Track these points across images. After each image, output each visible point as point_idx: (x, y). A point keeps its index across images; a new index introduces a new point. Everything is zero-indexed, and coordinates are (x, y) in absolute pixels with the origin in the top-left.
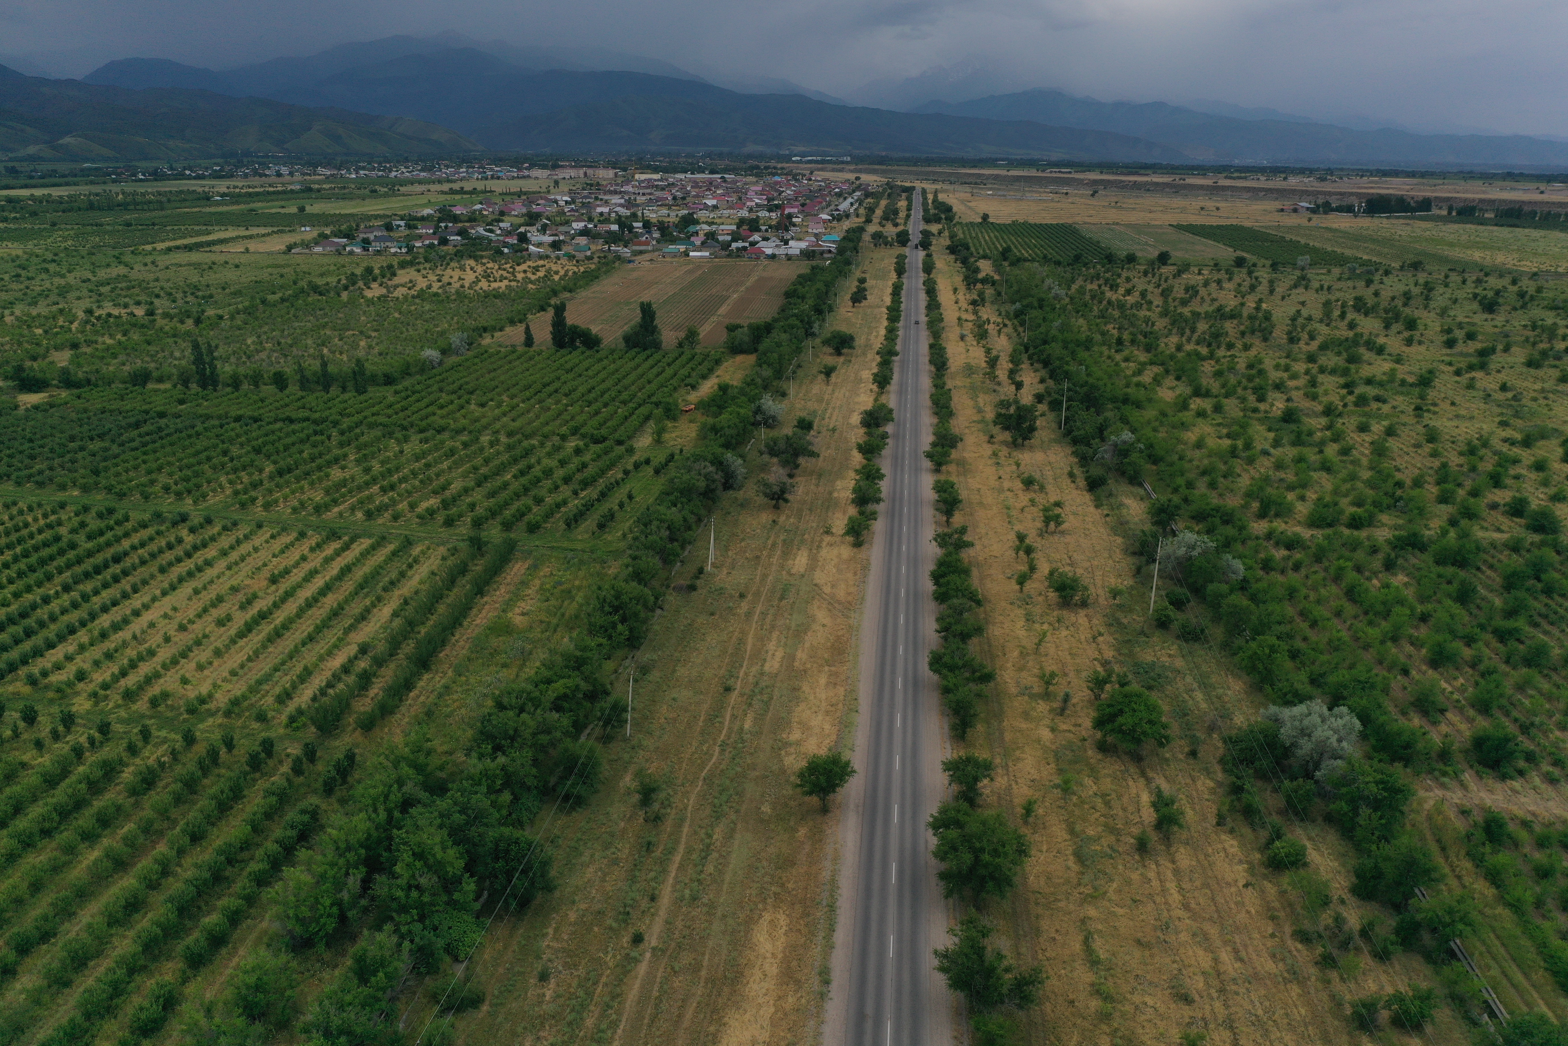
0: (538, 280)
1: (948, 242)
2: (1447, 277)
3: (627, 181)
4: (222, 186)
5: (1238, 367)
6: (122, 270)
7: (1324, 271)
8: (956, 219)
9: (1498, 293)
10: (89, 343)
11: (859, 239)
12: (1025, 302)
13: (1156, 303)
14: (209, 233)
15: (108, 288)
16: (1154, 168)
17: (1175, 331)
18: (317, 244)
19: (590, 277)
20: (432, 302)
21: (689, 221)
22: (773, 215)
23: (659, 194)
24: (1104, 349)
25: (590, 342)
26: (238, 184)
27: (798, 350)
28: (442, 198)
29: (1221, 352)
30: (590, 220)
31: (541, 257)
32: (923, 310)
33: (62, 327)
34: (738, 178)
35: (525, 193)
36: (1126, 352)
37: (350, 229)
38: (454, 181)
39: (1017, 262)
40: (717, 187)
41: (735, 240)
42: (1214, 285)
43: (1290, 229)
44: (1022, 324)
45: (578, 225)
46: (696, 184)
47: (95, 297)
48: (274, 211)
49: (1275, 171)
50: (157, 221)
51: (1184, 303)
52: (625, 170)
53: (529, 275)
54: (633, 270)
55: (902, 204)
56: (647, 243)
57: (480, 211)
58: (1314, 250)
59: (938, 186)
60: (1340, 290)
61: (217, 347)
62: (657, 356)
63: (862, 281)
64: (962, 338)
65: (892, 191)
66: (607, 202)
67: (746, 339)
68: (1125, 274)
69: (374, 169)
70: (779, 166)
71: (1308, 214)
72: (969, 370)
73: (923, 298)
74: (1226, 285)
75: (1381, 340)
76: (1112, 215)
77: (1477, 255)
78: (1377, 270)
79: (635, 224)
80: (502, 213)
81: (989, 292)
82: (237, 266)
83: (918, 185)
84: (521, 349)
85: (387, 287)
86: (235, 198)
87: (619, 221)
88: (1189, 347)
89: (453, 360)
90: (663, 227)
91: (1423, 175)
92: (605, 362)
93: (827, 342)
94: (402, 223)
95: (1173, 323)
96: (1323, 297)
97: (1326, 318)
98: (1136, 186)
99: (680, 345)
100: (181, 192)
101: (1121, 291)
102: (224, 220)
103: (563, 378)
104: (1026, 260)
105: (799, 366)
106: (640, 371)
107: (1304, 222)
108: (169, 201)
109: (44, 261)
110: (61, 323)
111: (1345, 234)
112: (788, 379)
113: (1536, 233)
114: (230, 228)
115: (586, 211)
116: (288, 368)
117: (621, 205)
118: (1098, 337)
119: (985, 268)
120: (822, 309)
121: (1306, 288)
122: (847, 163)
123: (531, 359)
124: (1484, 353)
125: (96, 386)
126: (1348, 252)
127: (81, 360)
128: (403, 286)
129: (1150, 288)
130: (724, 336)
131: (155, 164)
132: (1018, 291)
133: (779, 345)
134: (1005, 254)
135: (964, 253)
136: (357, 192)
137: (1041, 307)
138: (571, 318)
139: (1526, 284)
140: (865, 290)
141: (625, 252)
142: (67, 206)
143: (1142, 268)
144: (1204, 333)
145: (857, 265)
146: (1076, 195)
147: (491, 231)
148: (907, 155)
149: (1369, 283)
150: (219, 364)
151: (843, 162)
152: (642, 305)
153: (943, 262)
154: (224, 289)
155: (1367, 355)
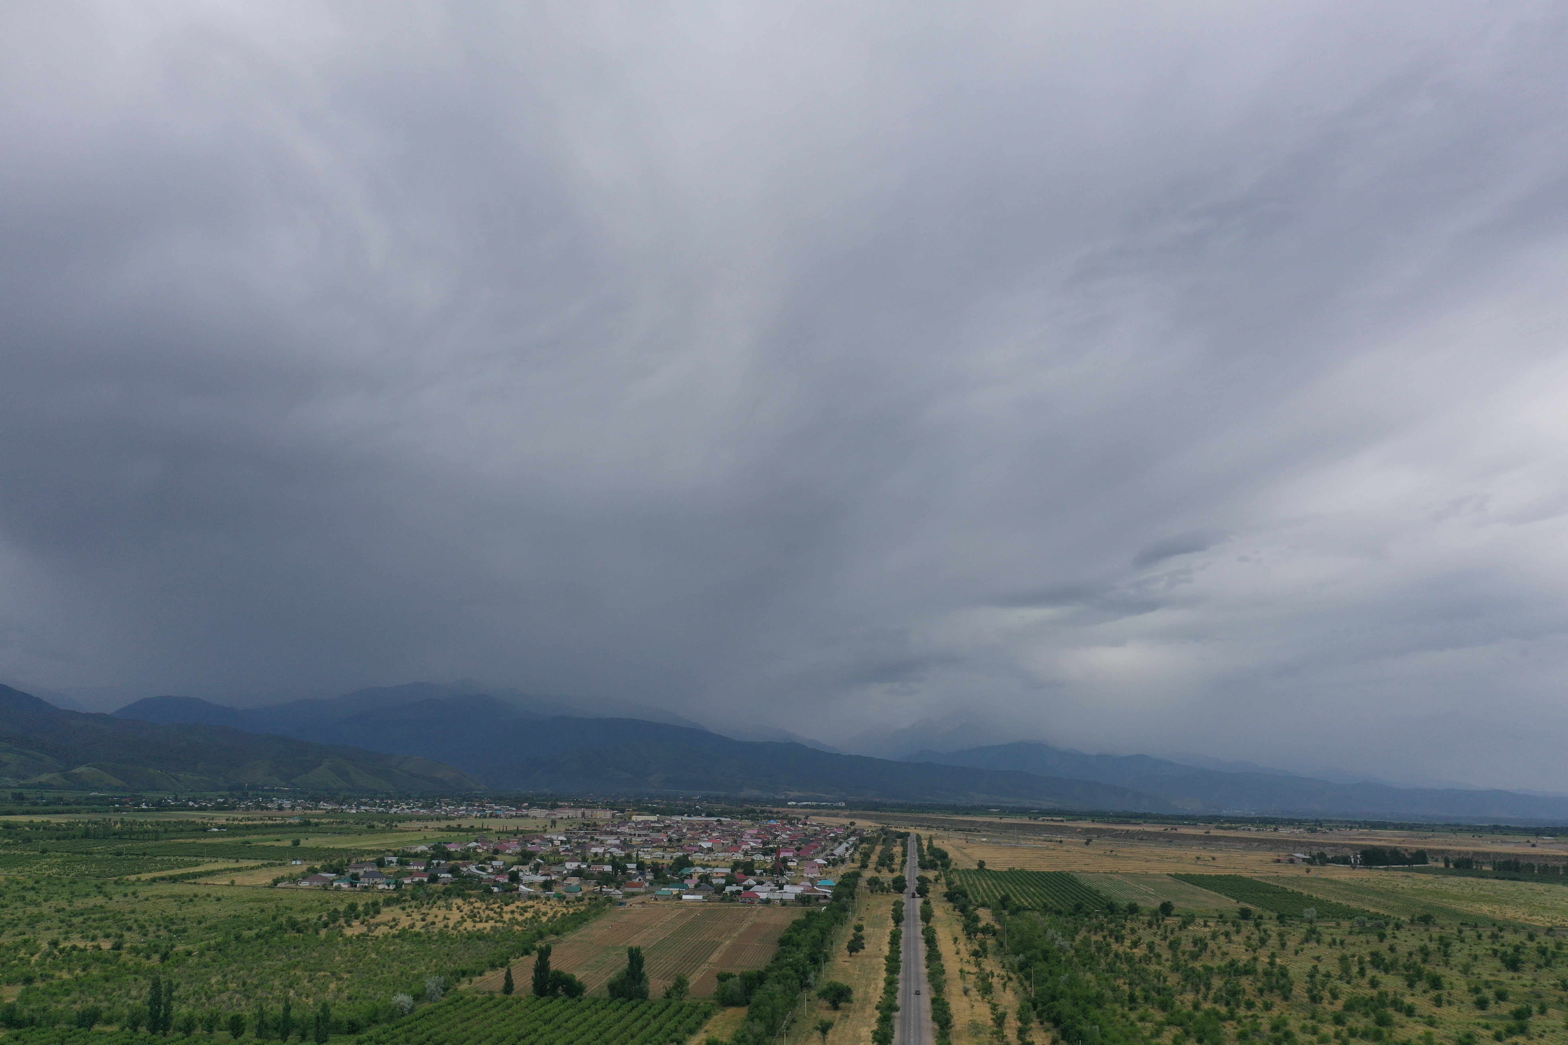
0: (525, 921)
1: (945, 890)
2: (1460, 932)
3: (624, 823)
4: (221, 818)
5: (1262, 1028)
6: (100, 900)
7: (1333, 924)
8: (953, 866)
9: (1517, 949)
10: (44, 977)
11: (855, 885)
12: (1029, 954)
13: (1165, 957)
14: (198, 865)
15: (81, 919)
16: (1145, 817)
17: (1189, 987)
18: (304, 878)
19: (580, 920)
20: (413, 942)
21: (683, 863)
22: (768, 859)
23: (654, 835)
24: (1117, 1006)
25: (573, 989)
26: (238, 817)
27: (793, 1003)
28: (439, 835)
29: (1242, 1012)
30: (584, 860)
31: (531, 898)
32: (923, 962)
33: (21, 959)
34: (735, 821)
35: (522, 832)
36: (1141, 1011)
37: (341, 864)
38: (453, 819)
39: (1016, 911)
40: (713, 830)
41: (729, 883)
42: (1222, 938)
43: (1291, 880)
44: (1028, 977)
45: (571, 866)
46: (692, 826)
47: (65, 928)
48: (267, 844)
49: (1263, 822)
50: (148, 851)
51: (1195, 957)
52: (622, 811)
53: (517, 916)
54: (624, 913)
55: (897, 850)
56: (639, 885)
57: (475, 848)
58: (1319, 903)
59: (932, 833)
60: (1354, 944)
61: (178, 986)
62: (643, 1007)
63: (859, 928)
64: (966, 992)
65: (887, 837)
66: (602, 843)
67: (738, 989)
68: (1129, 925)
69: (375, 805)
70: (775, 810)
71: (1305, 866)
72: (975, 1028)
73: (922, 947)
74: (1235, 938)
75: (1408, 1000)
76: (1108, 864)
77: (1485, 909)
78: (1387, 924)
79: (629, 866)
80: (496, 852)
81: (991, 942)
82: (219, 900)
83: (912, 831)
84: (499, 996)
85: (368, 926)
86: (230, 830)
87: (613, 862)
88: (1207, 1006)
89: (427, 1006)
90: (656, 869)
91: (1411, 827)
92: (587, 1012)
93: (822, 995)
94: (394, 859)
95: (1186, 979)
96: (1337, 952)
97: (1346, 975)
98: (1128, 835)
99: (668, 995)
100: (180, 823)
101: (1128, 943)
102: (215, 852)
103: (540, 1031)
104: (1026, 909)
105: (794, 1021)
106: (623, 1023)
107: (1302, 873)
108: (166, 831)
109: (24, 888)
110: (21, 955)
111: (1347, 886)
112: (781, 1035)
113: (1539, 887)
114: (220, 860)
115: (580, 851)
116: (248, 1012)
117: (616, 846)
118: (1109, 994)
119: (985, 917)
120: (818, 958)
121: (1318, 942)
122: (842, 808)
123: (508, 1007)
124: (1521, 1015)
125: (39, 1026)
126: (1354, 905)
127: (31, 996)
128: (385, 924)
129: (1157, 940)
130: (714, 987)
131: (161, 795)
132: (1020, 942)
133: (772, 997)
134: (1004, 902)
135: (962, 901)
136: (354, 827)
137: (1046, 959)
138: (555, 964)
139: (1543, 939)
140: (862, 938)
141: (617, 894)
142: (62, 834)
143: (1146, 918)
144: (1220, 990)
145: (854, 912)
146: (1070, 843)
147: (483, 869)
148: (901, 802)
149: (1382, 937)
150: (175, 1005)
151: (837, 808)
152: (630, 950)
153: (941, 910)
154: (200, 923)
155: (1398, 1017)
